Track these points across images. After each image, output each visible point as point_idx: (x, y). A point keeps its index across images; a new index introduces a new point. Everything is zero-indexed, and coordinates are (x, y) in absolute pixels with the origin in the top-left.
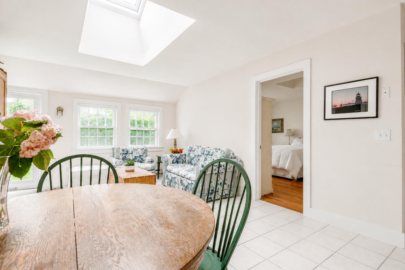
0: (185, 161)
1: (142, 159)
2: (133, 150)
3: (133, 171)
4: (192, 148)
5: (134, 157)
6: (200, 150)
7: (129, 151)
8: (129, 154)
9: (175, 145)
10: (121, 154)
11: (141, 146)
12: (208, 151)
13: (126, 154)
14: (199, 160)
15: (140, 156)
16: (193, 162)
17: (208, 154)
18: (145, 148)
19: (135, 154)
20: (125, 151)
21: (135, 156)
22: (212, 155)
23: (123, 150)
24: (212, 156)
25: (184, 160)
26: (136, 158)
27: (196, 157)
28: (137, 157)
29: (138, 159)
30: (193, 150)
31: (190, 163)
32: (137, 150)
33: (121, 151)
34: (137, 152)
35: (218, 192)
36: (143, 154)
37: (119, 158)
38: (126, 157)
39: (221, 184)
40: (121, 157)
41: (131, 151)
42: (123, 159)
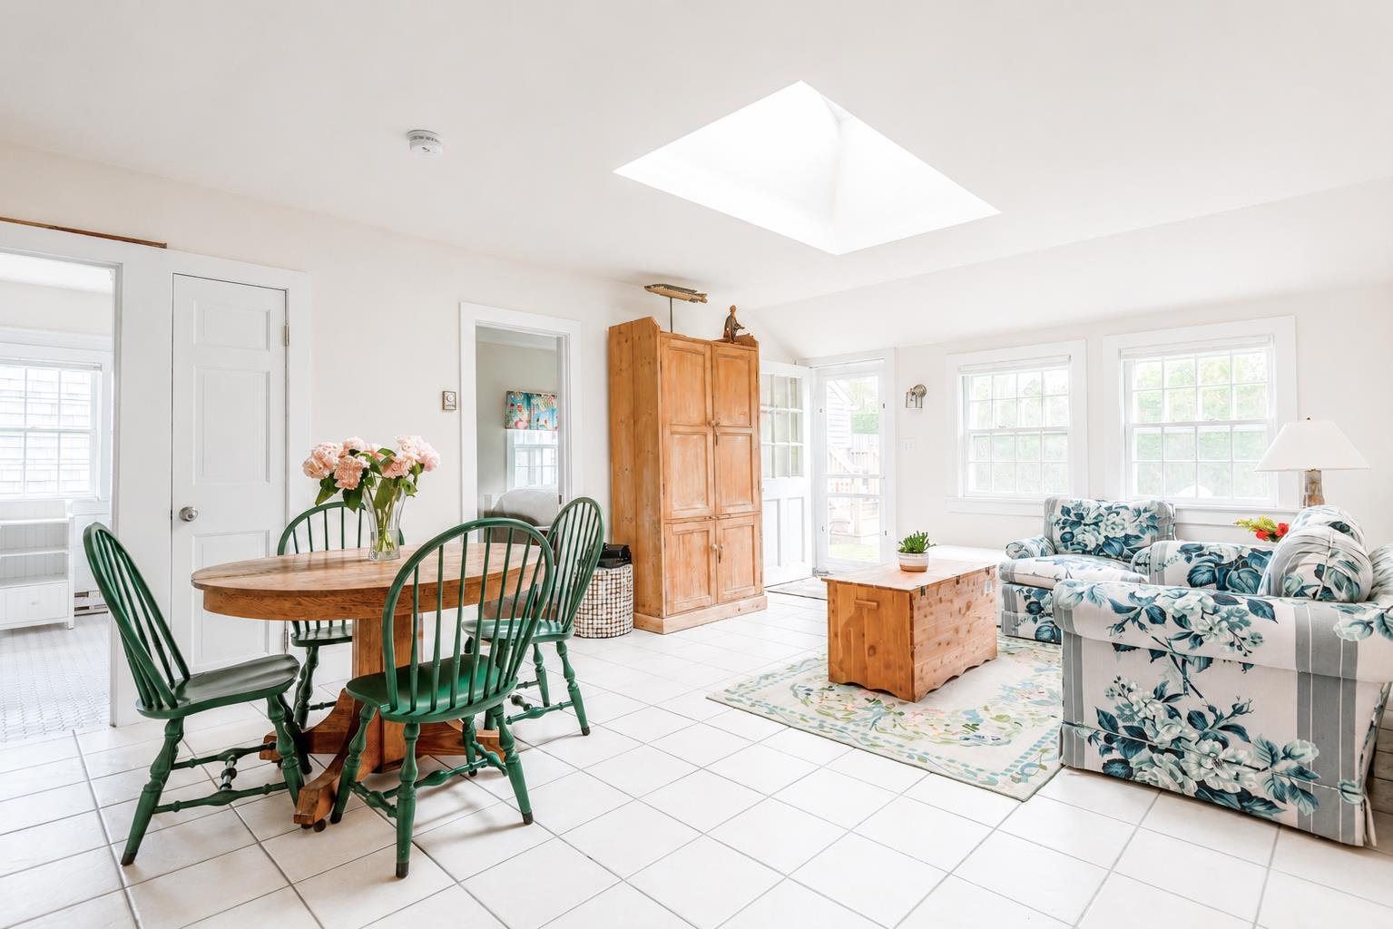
1: (1135, 549)
2: (1103, 512)
3: (924, 571)
5: (1102, 540)
7: (1085, 515)
8: (1085, 525)
9: (1310, 500)
10: (1057, 523)
11: (1140, 500)
13: (1073, 523)
15: (1127, 537)
18: (1154, 508)
19: (1107, 530)
20: (1072, 514)
21: (1106, 537)
23: (1066, 511)
26: (1110, 545)
28: (1114, 540)
29: (1117, 546)
32: (1118, 514)
33: (1058, 512)
34: (1117, 520)
35: (1180, 755)
36: (1144, 533)
37: (1052, 537)
38: (1073, 536)
39: (1195, 719)
40: (1057, 534)
41: (1092, 515)
42: (1063, 539)
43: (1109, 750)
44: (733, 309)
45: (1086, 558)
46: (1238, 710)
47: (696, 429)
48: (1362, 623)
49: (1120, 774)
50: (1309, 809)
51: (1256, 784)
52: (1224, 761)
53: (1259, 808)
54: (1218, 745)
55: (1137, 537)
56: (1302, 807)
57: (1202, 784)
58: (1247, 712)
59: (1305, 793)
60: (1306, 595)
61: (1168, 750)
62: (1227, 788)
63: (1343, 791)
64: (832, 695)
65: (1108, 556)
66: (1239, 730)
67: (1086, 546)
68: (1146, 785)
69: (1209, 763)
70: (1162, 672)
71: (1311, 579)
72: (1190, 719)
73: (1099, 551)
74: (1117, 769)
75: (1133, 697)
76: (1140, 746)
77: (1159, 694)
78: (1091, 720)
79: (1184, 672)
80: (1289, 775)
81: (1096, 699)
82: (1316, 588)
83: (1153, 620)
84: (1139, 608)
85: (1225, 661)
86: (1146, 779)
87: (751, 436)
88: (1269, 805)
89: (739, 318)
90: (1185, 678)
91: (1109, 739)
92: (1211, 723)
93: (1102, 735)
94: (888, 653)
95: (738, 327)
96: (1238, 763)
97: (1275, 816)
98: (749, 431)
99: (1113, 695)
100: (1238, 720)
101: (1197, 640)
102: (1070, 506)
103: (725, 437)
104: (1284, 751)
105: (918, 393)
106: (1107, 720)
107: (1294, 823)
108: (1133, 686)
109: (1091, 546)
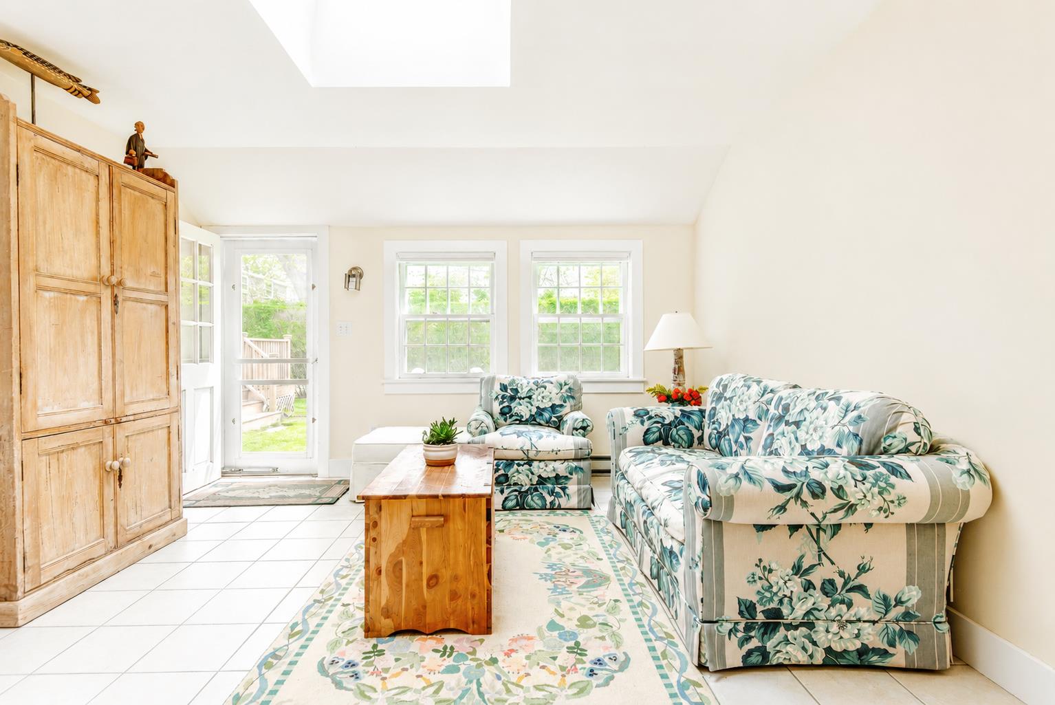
0: (701, 439)
1: (561, 416)
2: (535, 387)
4: (725, 387)
5: (534, 410)
6: (754, 398)
7: (519, 390)
8: (520, 398)
9: (679, 370)
10: (497, 398)
11: (561, 376)
12: (783, 402)
13: (512, 398)
14: (748, 439)
15: (554, 407)
16: (724, 444)
17: (780, 419)
18: (571, 382)
19: (537, 402)
20: (509, 391)
21: (538, 408)
22: (797, 424)
23: (504, 387)
24: (798, 427)
25: (697, 434)
26: (541, 414)
27: (737, 428)
28: (544, 410)
29: (546, 415)
30: (728, 394)
31: (717, 448)
32: (546, 387)
33: (497, 388)
34: (546, 393)
35: (810, 626)
36: (565, 402)
37: (492, 411)
38: (511, 410)
39: (828, 587)
40: (496, 408)
41: (526, 390)
42: (502, 413)
43: (748, 639)
44: (139, 127)
45: (522, 428)
46: (862, 569)
47: (83, 287)
48: (965, 473)
49: (758, 663)
50: (913, 647)
51: (872, 637)
52: (847, 621)
53: (874, 659)
54: (844, 607)
55: (561, 406)
56: (907, 645)
57: (829, 650)
58: (869, 570)
59: (910, 633)
60: (910, 451)
61: (802, 624)
62: (848, 648)
63: (935, 623)
64: (387, 660)
65: (540, 424)
66: (861, 589)
67: (522, 416)
68: (780, 666)
69: (834, 628)
70: (801, 546)
71: (913, 437)
72: (823, 589)
73: (532, 421)
74: (755, 659)
75: (773, 579)
76: (775, 627)
77: (797, 569)
78: (731, 611)
79: (817, 542)
80: (898, 621)
81: (739, 587)
82: (918, 445)
83: (815, 496)
84: (799, 485)
85: (851, 524)
86: (781, 661)
87: (167, 307)
88: (884, 653)
89: (149, 143)
90: (819, 548)
91: (748, 628)
92: (839, 587)
93: (741, 627)
94: (456, 578)
95: (146, 154)
96: (859, 620)
97: (889, 662)
98: (163, 298)
99: (755, 581)
100: (863, 580)
101: (851, 508)
102: (506, 383)
103: (129, 304)
104: (896, 600)
105: (354, 275)
106: (747, 609)
107: (902, 664)
108: (774, 566)
109: (526, 416)
